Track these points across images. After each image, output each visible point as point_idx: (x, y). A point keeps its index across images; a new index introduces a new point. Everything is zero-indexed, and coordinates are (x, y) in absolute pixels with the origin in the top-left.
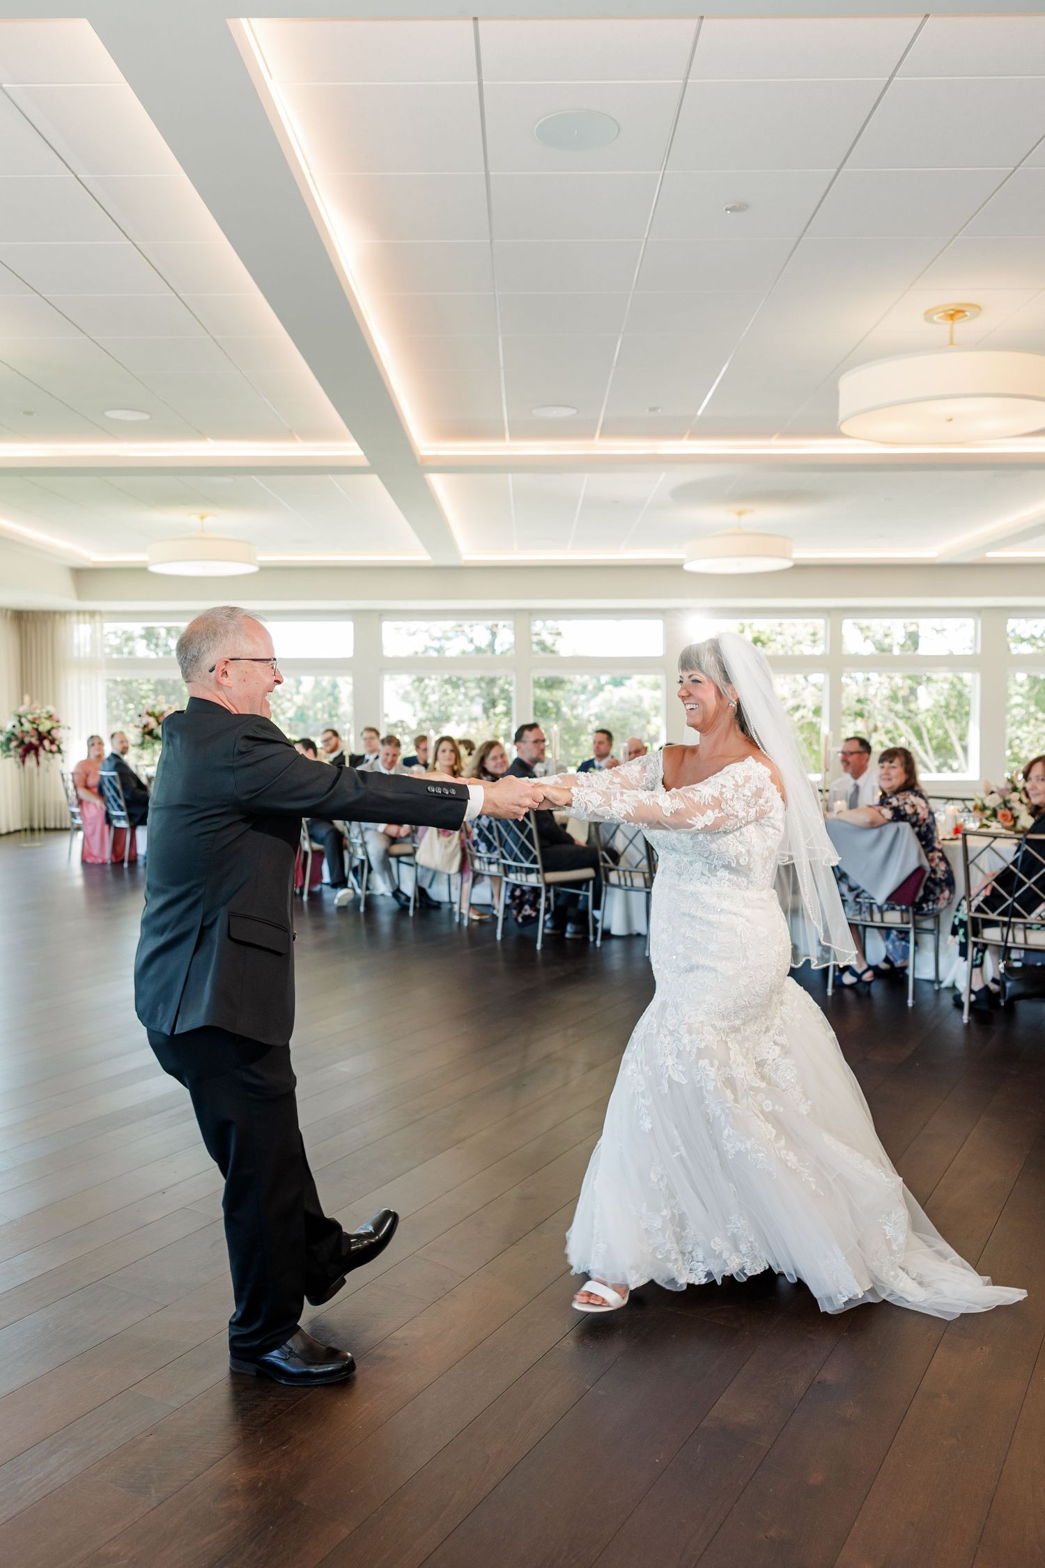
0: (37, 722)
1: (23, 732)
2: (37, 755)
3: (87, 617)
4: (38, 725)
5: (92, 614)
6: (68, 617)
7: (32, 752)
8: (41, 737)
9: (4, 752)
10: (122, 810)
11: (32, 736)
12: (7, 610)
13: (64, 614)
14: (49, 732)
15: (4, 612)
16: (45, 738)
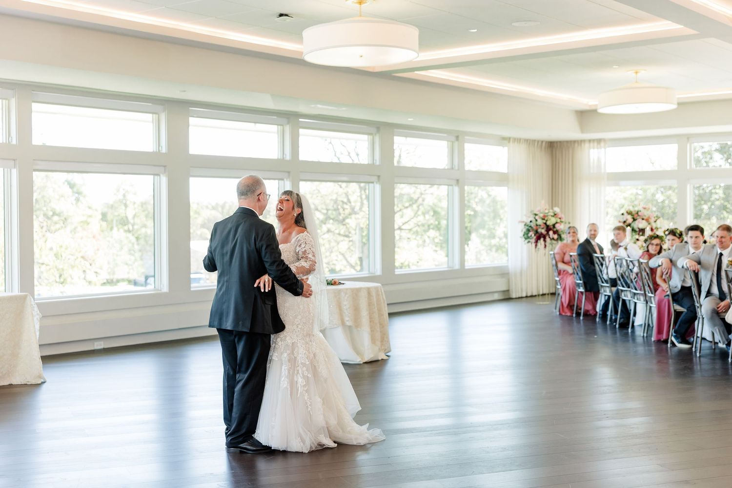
0: (546, 219)
1: (537, 225)
2: (545, 241)
3: (596, 144)
4: (547, 221)
5: (599, 141)
6: (583, 145)
7: (542, 239)
8: (548, 229)
9: (526, 239)
10: (580, 280)
11: (543, 228)
12: (542, 142)
13: (580, 142)
14: (554, 226)
15: (540, 143)
16: (550, 229)
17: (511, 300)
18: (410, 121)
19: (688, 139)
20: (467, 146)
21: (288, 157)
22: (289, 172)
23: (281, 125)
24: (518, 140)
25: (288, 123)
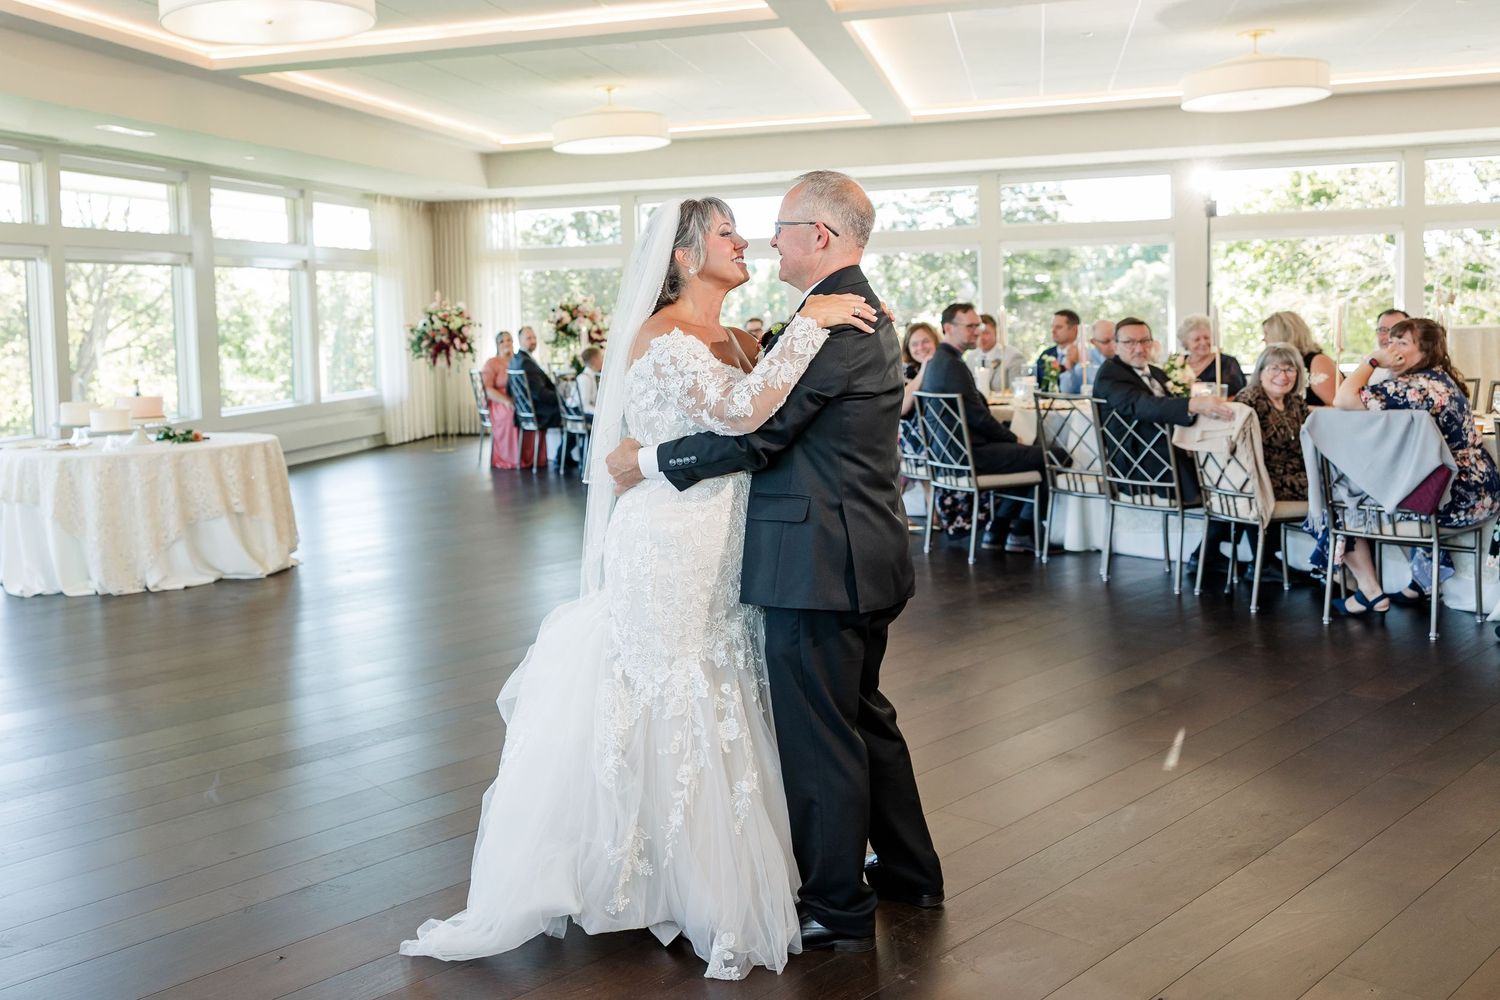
0: (448, 319)
1: (433, 330)
2: (448, 355)
3: (500, 205)
4: (449, 323)
5: (505, 201)
6: (480, 207)
7: (444, 351)
8: (452, 335)
9: (416, 352)
10: (530, 412)
11: (443, 335)
12: (419, 202)
13: (476, 203)
14: (460, 330)
15: (416, 204)
16: (455, 336)
17: (388, 449)
18: (248, 161)
19: (636, 197)
20: (318, 207)
21: (42, 220)
22: (45, 247)
23: (26, 163)
24: (387, 199)
25: (40, 160)
